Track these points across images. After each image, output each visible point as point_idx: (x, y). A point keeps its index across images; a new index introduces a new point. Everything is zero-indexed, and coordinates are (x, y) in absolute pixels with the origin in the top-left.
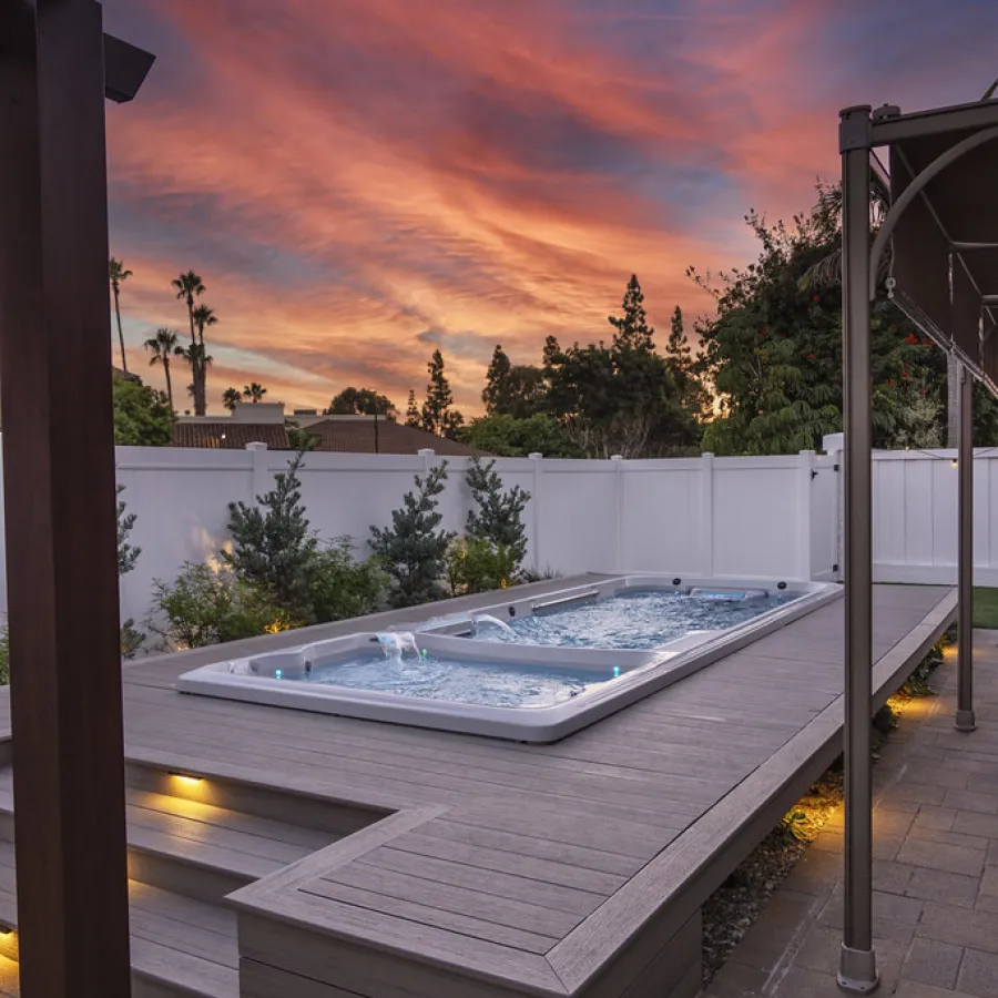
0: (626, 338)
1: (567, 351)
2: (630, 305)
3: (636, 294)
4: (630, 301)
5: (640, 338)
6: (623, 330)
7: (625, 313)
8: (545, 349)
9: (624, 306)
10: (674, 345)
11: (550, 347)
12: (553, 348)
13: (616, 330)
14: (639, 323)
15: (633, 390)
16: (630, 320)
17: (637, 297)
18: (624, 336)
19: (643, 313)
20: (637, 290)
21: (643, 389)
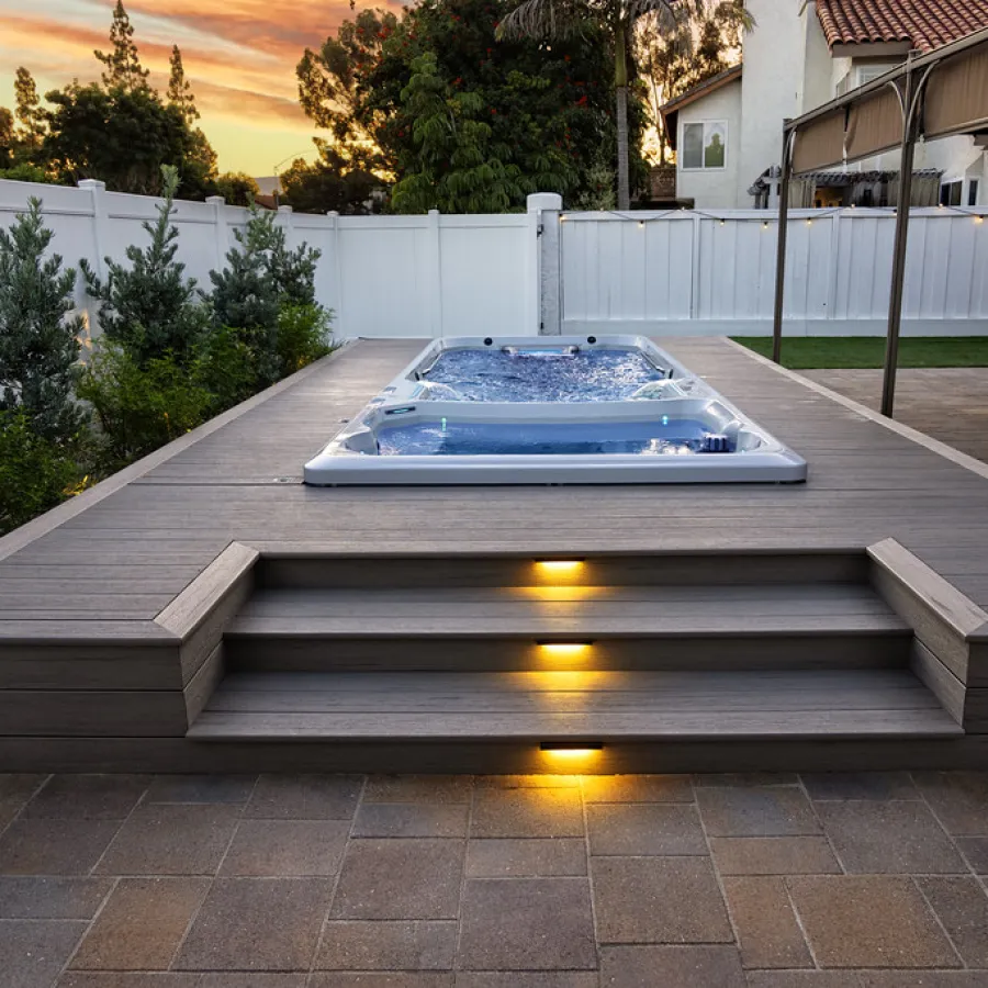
0: (117, 78)
1: (67, 89)
2: (119, 37)
3: (125, 25)
4: (117, 33)
5: (135, 80)
6: (113, 69)
7: (115, 47)
8: (17, 84)
9: (111, 39)
10: (175, 92)
11: (21, 81)
12: (27, 83)
13: (104, 67)
14: (131, 61)
15: (149, 141)
16: (119, 57)
17: (125, 29)
18: (115, 76)
19: (134, 48)
20: (124, 20)
21: (161, 141)
